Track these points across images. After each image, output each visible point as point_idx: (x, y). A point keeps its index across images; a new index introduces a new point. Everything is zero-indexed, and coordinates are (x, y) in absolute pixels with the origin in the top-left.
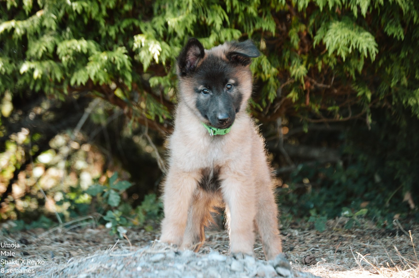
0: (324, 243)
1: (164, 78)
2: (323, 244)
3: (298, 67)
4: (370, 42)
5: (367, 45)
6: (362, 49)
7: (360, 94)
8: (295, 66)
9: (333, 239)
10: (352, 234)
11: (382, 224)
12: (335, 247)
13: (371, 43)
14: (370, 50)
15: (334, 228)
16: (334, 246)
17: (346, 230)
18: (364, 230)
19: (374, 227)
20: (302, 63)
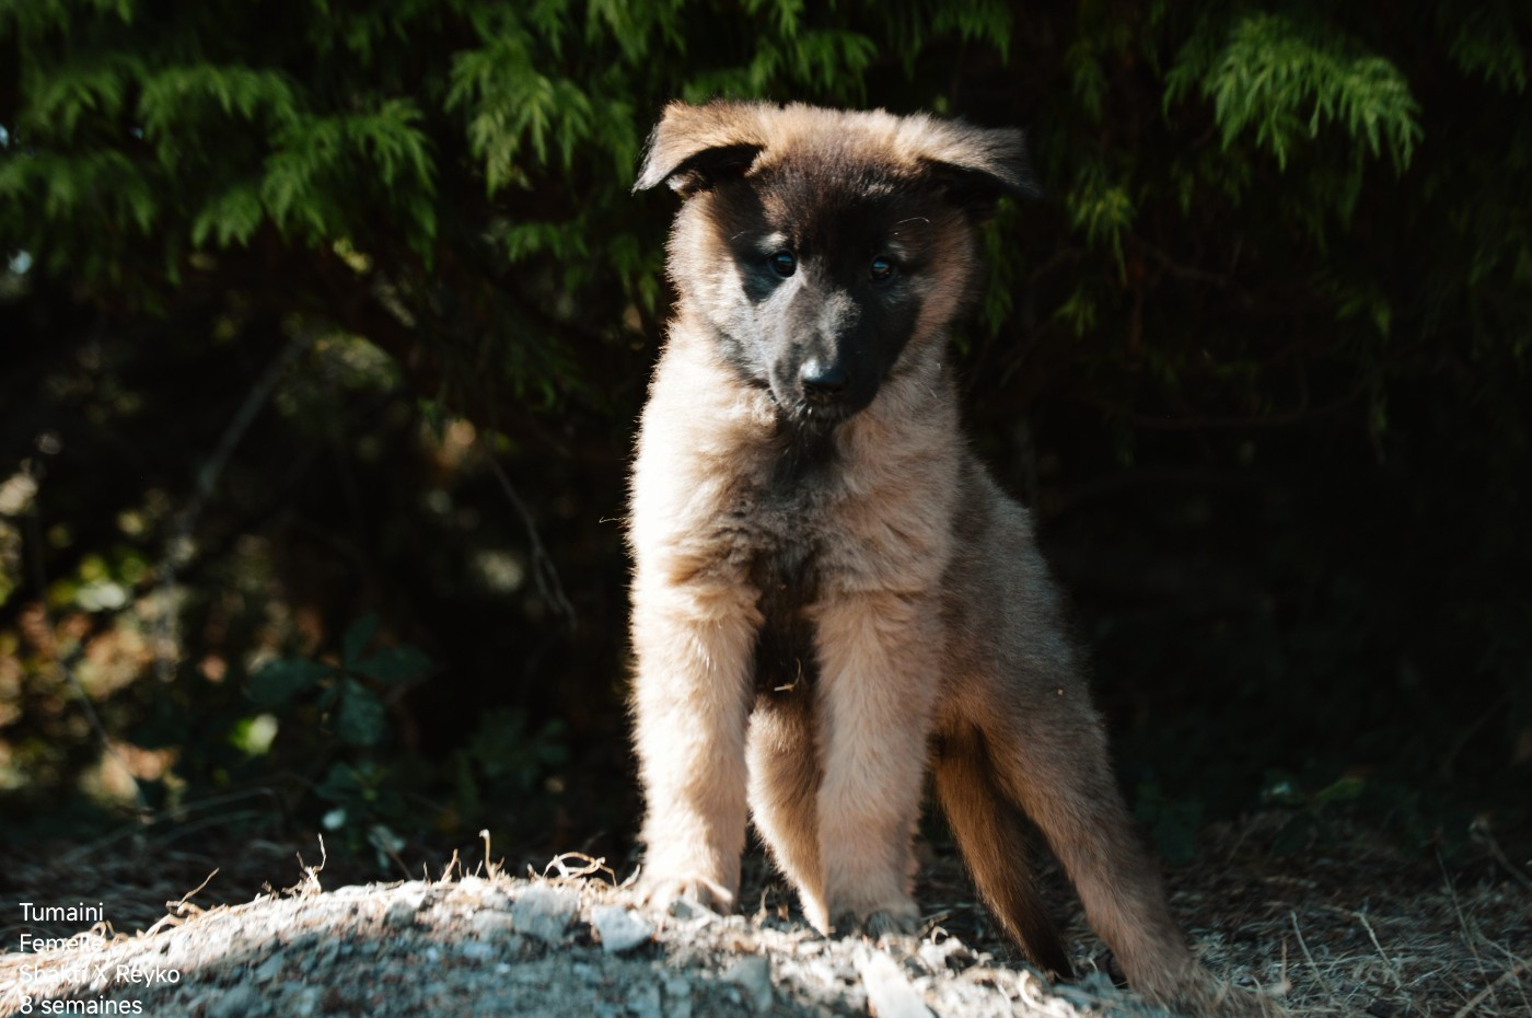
0: (1189, 905)
1: (565, 227)
2: (1185, 911)
3: (1099, 195)
4: (1391, 94)
5: (1380, 108)
6: (1362, 124)
7: (1346, 310)
8: (1089, 190)
9: (1225, 892)
10: (1304, 875)
11: (1424, 843)
12: (1230, 921)
13: (1394, 100)
14: (1391, 129)
15: (1232, 853)
16: (1228, 918)
17: (1280, 860)
18: (1351, 864)
19: (1390, 852)
20: (1114, 180)
